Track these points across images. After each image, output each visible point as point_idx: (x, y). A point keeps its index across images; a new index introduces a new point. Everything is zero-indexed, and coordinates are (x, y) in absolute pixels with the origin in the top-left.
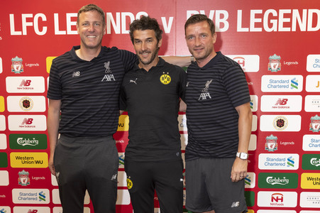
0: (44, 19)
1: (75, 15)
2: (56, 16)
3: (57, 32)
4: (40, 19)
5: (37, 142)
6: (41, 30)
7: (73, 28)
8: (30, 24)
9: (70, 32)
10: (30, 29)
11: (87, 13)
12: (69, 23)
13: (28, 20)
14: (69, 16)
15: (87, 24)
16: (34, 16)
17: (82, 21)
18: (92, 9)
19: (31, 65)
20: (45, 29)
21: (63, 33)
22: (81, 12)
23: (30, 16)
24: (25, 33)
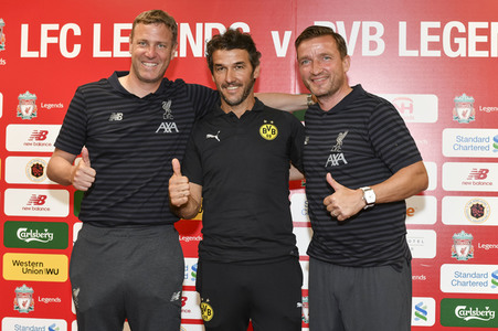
0: (77, 31)
1: (129, 26)
2: (97, 28)
3: (97, 53)
4: (70, 32)
5: (51, 236)
6: (70, 49)
7: (124, 47)
8: (54, 40)
9: (118, 53)
10: (53, 48)
12: (118, 40)
13: (51, 33)
14: (118, 27)
15: (145, 42)
16: (60, 28)
17: (138, 37)
18: (157, 21)
19: (50, 106)
20: (77, 48)
21: (107, 54)
22: (138, 21)
23: (55, 27)
24: (44, 54)
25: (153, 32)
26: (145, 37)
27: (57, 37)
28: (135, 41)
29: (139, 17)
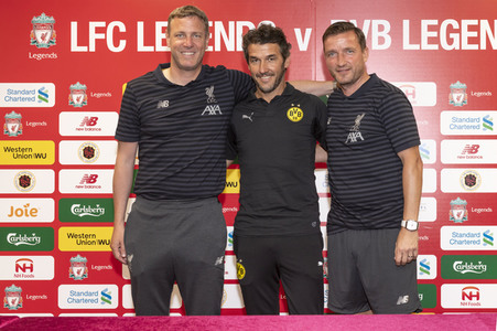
0: (123, 28)
2: (140, 25)
3: (141, 47)
4: (116, 28)
5: (102, 211)
6: (116, 44)
8: (102, 36)
9: (160, 48)
10: (101, 44)
11: (183, 20)
12: (160, 36)
13: (98, 30)
14: (159, 25)
15: (183, 34)
16: (107, 25)
17: (175, 30)
18: (191, 14)
19: (99, 95)
20: (123, 43)
21: (151, 49)
22: (173, 16)
23: (103, 24)
24: (92, 48)
25: (188, 25)
26: (182, 29)
27: (103, 34)
28: (172, 33)
29: (173, 13)
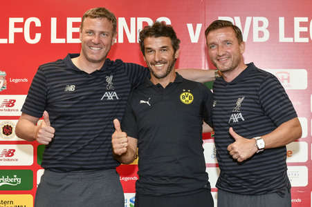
0: (38, 23)
1: (79, 20)
2: (54, 21)
3: (54, 40)
4: (33, 24)
5: (19, 181)
6: (32, 37)
7: (75, 35)
8: (20, 30)
9: (70, 40)
10: (19, 37)
11: (94, 20)
12: (70, 30)
13: (17, 25)
14: (70, 21)
15: (91, 32)
16: (25, 21)
17: (86, 28)
18: (101, 16)
19: (17, 81)
20: (38, 36)
21: (62, 41)
22: (87, 16)
23: (20, 20)
24: (12, 41)
25: (98, 24)
26: (92, 28)
27: (21, 28)
28: (84, 31)
29: (87, 13)
